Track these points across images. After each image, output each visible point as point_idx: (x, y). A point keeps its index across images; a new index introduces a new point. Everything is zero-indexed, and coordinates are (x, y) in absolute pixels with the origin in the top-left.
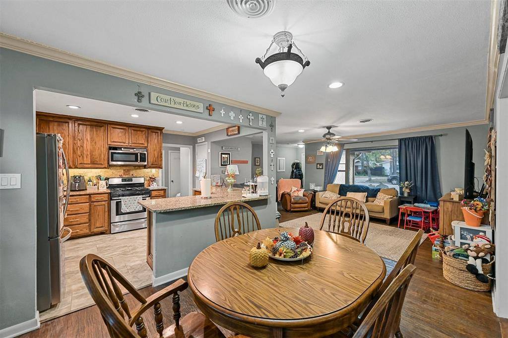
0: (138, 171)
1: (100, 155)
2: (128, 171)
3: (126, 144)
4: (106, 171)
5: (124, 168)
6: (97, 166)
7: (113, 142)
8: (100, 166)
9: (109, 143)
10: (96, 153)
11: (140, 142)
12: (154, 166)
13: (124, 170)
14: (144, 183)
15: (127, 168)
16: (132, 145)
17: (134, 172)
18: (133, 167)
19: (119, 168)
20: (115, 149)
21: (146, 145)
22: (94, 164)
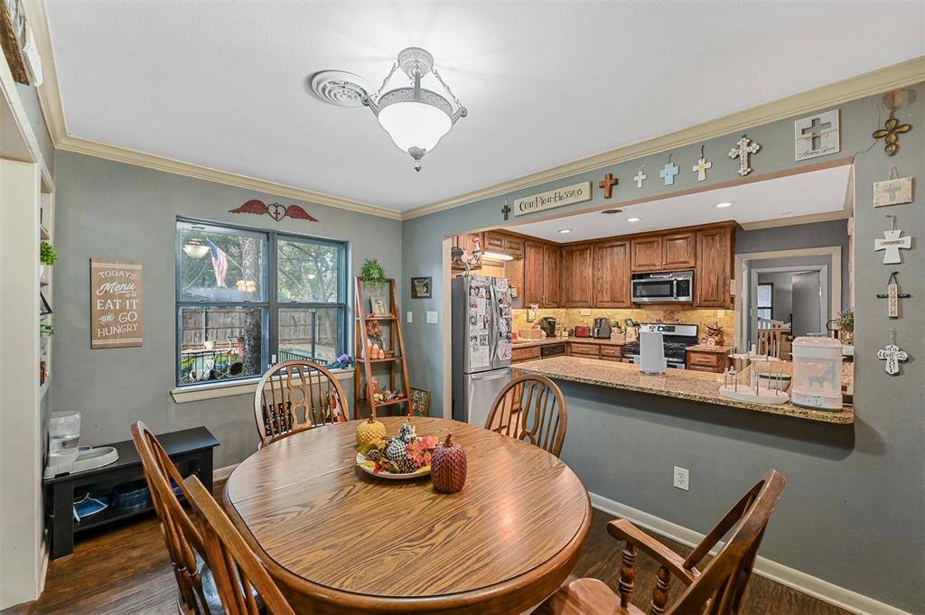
0: (688, 313)
1: (622, 288)
2: (672, 312)
3: (657, 268)
4: (638, 313)
5: (665, 308)
6: (618, 305)
7: (640, 266)
8: (621, 305)
9: (633, 269)
10: (617, 285)
11: (682, 260)
12: (707, 303)
13: (665, 312)
14: (696, 337)
15: (670, 308)
16: (667, 267)
17: (682, 316)
18: (679, 307)
19: (656, 307)
20: (640, 276)
21: (693, 264)
22: (615, 303)
